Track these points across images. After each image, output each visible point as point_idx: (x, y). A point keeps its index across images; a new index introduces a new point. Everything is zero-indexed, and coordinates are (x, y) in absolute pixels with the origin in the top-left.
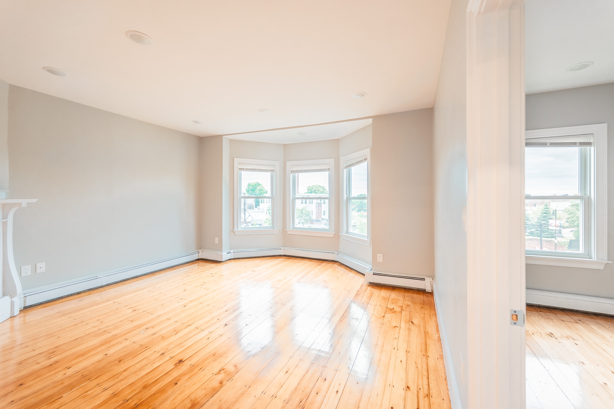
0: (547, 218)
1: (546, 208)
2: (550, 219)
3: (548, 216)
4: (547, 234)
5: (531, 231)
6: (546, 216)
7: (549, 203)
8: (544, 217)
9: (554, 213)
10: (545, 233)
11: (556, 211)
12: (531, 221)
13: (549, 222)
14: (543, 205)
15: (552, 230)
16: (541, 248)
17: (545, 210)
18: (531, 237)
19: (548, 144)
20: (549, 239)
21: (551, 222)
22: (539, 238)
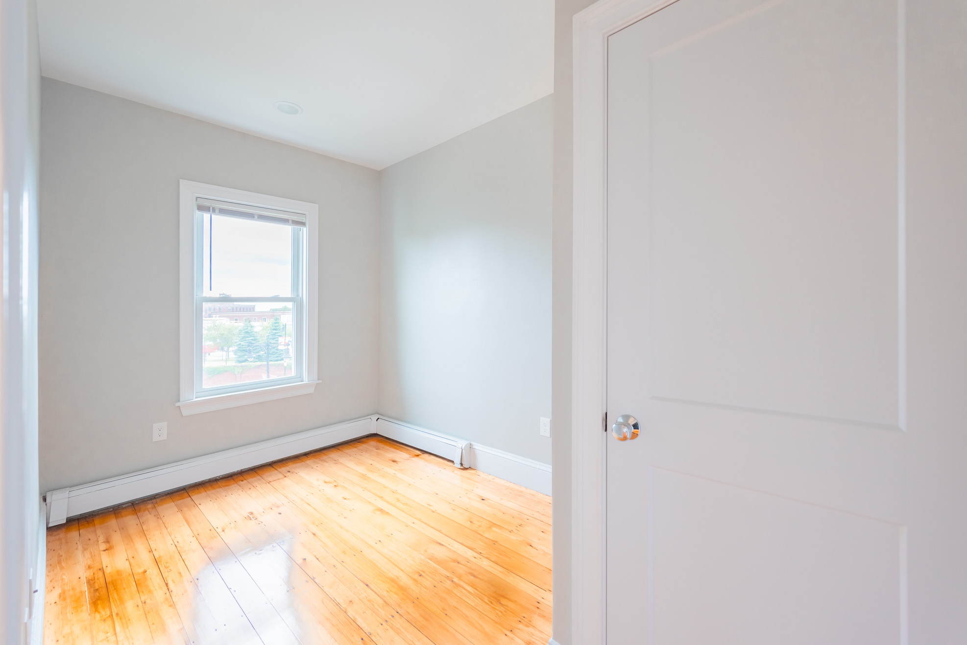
0: (277, 335)
1: (276, 323)
2: (280, 336)
3: (278, 333)
4: (277, 357)
5: (259, 356)
6: (276, 333)
7: (280, 316)
8: (273, 335)
9: (283, 328)
10: (275, 356)
11: (286, 325)
12: (259, 341)
13: (278, 341)
14: (273, 319)
15: (282, 350)
16: (268, 376)
17: (275, 325)
18: (259, 363)
19: (256, 217)
20: (279, 362)
21: (281, 340)
22: (266, 363)
